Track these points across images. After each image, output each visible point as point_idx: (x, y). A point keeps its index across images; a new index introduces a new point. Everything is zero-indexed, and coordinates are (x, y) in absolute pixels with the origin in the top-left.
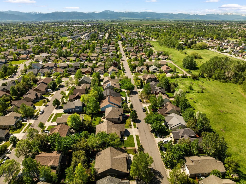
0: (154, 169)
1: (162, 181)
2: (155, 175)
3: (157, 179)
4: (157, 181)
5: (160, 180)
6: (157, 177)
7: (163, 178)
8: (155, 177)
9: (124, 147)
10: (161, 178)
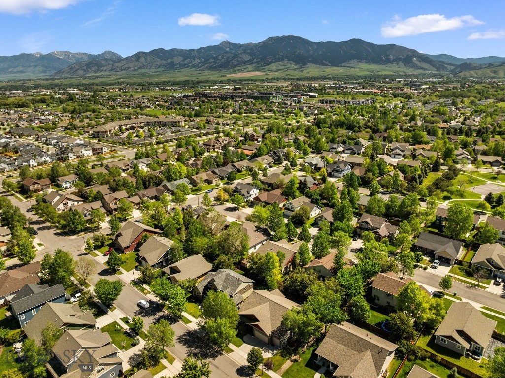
0: (211, 359)
1: (187, 349)
2: (201, 351)
3: (195, 349)
4: (194, 345)
5: (189, 349)
6: (197, 350)
7: (187, 355)
8: (201, 349)
9: (295, 361)
10: (190, 353)
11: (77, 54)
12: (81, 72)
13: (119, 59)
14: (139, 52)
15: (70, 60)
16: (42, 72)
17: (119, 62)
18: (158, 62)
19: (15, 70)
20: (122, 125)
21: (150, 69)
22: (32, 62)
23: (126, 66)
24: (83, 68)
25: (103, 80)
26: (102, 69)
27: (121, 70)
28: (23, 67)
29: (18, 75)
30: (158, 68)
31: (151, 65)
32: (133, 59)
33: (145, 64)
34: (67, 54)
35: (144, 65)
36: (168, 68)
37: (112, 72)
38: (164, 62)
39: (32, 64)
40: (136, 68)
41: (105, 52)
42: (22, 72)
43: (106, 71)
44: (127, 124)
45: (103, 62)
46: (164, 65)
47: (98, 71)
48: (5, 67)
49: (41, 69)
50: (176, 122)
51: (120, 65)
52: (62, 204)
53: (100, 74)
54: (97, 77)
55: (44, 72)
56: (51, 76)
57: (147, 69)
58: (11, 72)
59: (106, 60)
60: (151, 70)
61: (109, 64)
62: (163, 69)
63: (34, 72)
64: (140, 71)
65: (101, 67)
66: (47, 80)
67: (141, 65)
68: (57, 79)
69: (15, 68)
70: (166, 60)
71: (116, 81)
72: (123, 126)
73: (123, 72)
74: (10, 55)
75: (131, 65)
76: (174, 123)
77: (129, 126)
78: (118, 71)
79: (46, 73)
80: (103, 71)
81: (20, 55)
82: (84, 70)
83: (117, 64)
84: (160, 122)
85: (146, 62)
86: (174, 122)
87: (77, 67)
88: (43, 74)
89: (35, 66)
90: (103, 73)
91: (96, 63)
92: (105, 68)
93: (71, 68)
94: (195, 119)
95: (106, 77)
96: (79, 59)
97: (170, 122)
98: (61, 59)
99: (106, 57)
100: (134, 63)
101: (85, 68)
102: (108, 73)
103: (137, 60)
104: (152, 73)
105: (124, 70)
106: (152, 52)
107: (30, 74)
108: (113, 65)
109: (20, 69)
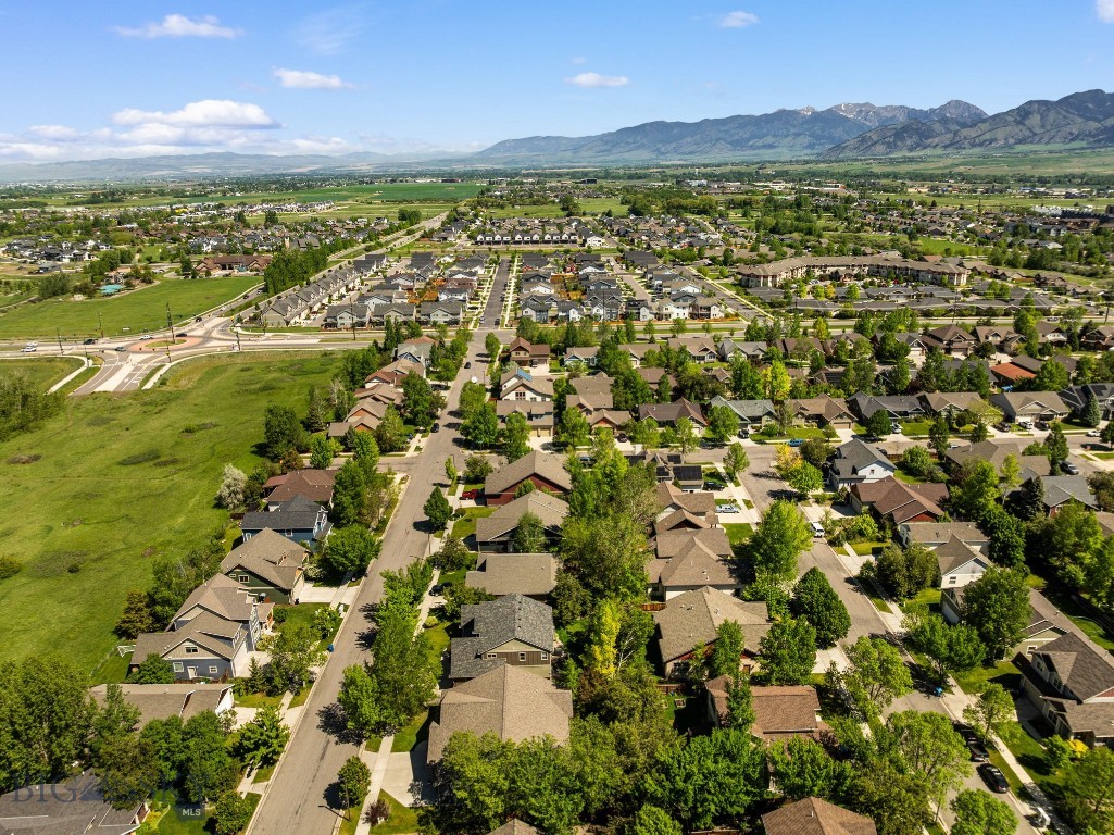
0: (336, 739)
11: (885, 108)
12: (880, 148)
13: (977, 118)
14: (1031, 103)
15: (868, 123)
16: (807, 147)
17: (973, 125)
18: (1078, 124)
19: (760, 143)
20: (814, 267)
21: (1047, 143)
22: (794, 126)
23: (988, 136)
24: (887, 140)
25: (922, 166)
26: (930, 141)
27: (973, 145)
28: (775, 136)
29: (762, 151)
30: (1072, 140)
31: (1053, 133)
32: (1009, 118)
33: (1037, 130)
34: (865, 109)
35: (1035, 134)
36: (1099, 141)
37: (950, 150)
38: (1093, 125)
39: (793, 130)
40: (1011, 141)
41: (949, 103)
42: (771, 146)
43: (935, 147)
44: (826, 266)
45: (937, 127)
46: (1090, 132)
47: (918, 145)
48: (745, 136)
49: (806, 140)
50: (944, 273)
51: (973, 133)
52: (514, 393)
53: (921, 153)
54: (911, 160)
55: (811, 146)
56: (819, 155)
57: (1039, 142)
58: (752, 147)
59: (944, 121)
60: (1050, 147)
61: (948, 131)
62: (1084, 144)
63: (792, 146)
64: (1020, 148)
65: (928, 137)
66: (807, 162)
67: (1027, 133)
68: (824, 162)
69: (760, 139)
70: (1099, 121)
71: (947, 171)
72: (816, 270)
73: (977, 150)
74: (757, 113)
75: (1000, 134)
76: (938, 277)
77: (830, 270)
78: (964, 148)
79: (814, 148)
80: (929, 146)
81: (775, 114)
82: (889, 143)
83: (965, 132)
84: (907, 269)
85: (1043, 126)
86: (939, 273)
87: (875, 138)
88: (808, 151)
89: (797, 135)
90: (928, 152)
91: (917, 130)
92: (936, 140)
93: (863, 140)
94: (1008, 274)
95: (929, 159)
96: (887, 119)
97: (929, 271)
98: (849, 120)
99: (948, 115)
100: (1009, 129)
101: (892, 140)
102: (939, 151)
103: (1020, 123)
104: (1050, 152)
105: (981, 145)
106: (1065, 101)
107: (785, 150)
108: (955, 133)
109: (770, 140)
